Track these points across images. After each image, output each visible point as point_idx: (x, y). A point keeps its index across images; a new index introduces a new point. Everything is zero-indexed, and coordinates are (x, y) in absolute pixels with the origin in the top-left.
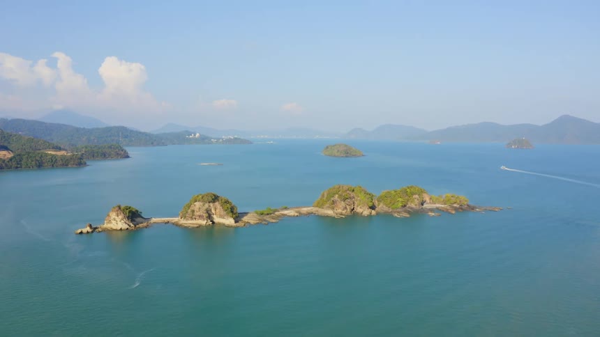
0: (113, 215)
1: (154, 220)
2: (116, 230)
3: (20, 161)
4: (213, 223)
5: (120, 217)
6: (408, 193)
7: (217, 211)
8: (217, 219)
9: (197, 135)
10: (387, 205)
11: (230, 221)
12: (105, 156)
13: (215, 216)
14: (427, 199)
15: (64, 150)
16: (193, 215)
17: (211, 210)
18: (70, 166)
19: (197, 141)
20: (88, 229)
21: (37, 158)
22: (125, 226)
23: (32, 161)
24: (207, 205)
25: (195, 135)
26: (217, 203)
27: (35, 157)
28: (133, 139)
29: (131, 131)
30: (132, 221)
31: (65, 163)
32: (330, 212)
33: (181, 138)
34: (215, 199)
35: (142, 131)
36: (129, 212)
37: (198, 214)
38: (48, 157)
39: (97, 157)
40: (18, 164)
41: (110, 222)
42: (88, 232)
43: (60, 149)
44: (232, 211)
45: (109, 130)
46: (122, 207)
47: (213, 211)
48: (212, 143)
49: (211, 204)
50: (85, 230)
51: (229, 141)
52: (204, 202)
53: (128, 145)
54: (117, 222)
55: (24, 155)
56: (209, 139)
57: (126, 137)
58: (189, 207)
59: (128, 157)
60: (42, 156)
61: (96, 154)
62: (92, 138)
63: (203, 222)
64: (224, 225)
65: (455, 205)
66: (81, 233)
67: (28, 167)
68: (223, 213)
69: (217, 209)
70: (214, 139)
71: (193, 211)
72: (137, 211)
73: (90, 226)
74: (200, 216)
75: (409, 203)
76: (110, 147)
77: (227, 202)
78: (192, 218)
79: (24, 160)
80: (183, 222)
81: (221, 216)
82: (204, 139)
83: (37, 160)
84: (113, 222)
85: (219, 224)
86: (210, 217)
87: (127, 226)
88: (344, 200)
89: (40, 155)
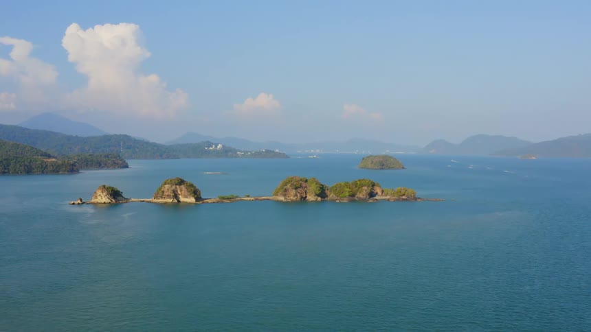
0: (99, 192)
1: (133, 199)
2: (101, 203)
3: (8, 166)
4: (179, 201)
5: (104, 194)
6: (358, 185)
7: (183, 192)
8: (182, 199)
9: (219, 146)
10: (336, 194)
11: (192, 200)
12: (100, 165)
13: (180, 196)
14: (379, 191)
15: (54, 157)
16: (163, 195)
17: (177, 191)
18: (61, 172)
19: (218, 154)
20: (79, 201)
21: (26, 163)
22: (108, 201)
23: (21, 166)
24: (174, 187)
25: (216, 147)
26: (183, 186)
27: (24, 162)
28: (137, 150)
29: (135, 140)
30: (114, 198)
31: (56, 170)
32: (282, 198)
33: (198, 150)
34: (181, 182)
35: (151, 141)
36: (112, 190)
37: (167, 194)
38: (38, 163)
39: (91, 165)
40: (5, 169)
41: (96, 198)
42: (79, 204)
43: (49, 156)
44: (196, 193)
45: (107, 139)
46: (106, 187)
47: (179, 192)
48: (237, 156)
49: (178, 187)
50: (76, 202)
51: (258, 154)
52: (172, 185)
53: (131, 157)
54: (103, 198)
55: (12, 160)
56: (235, 151)
57: (129, 148)
58: (160, 189)
59: (126, 166)
60: (31, 161)
61: (89, 163)
62: (87, 148)
63: (170, 200)
64: (186, 202)
65: (404, 197)
66: (74, 204)
67: (16, 173)
68: (187, 193)
69: (182, 191)
70: (240, 151)
71: (163, 192)
72: (119, 191)
73: (81, 200)
74: (168, 196)
75: (358, 193)
76: (107, 156)
77: (191, 185)
78: (162, 197)
79: (12, 165)
80: (155, 201)
81: (186, 197)
82: (227, 152)
83: (25, 165)
84: (99, 198)
85: (184, 202)
86: (176, 196)
87: (109, 201)
88: (296, 188)
89: (29, 161)
